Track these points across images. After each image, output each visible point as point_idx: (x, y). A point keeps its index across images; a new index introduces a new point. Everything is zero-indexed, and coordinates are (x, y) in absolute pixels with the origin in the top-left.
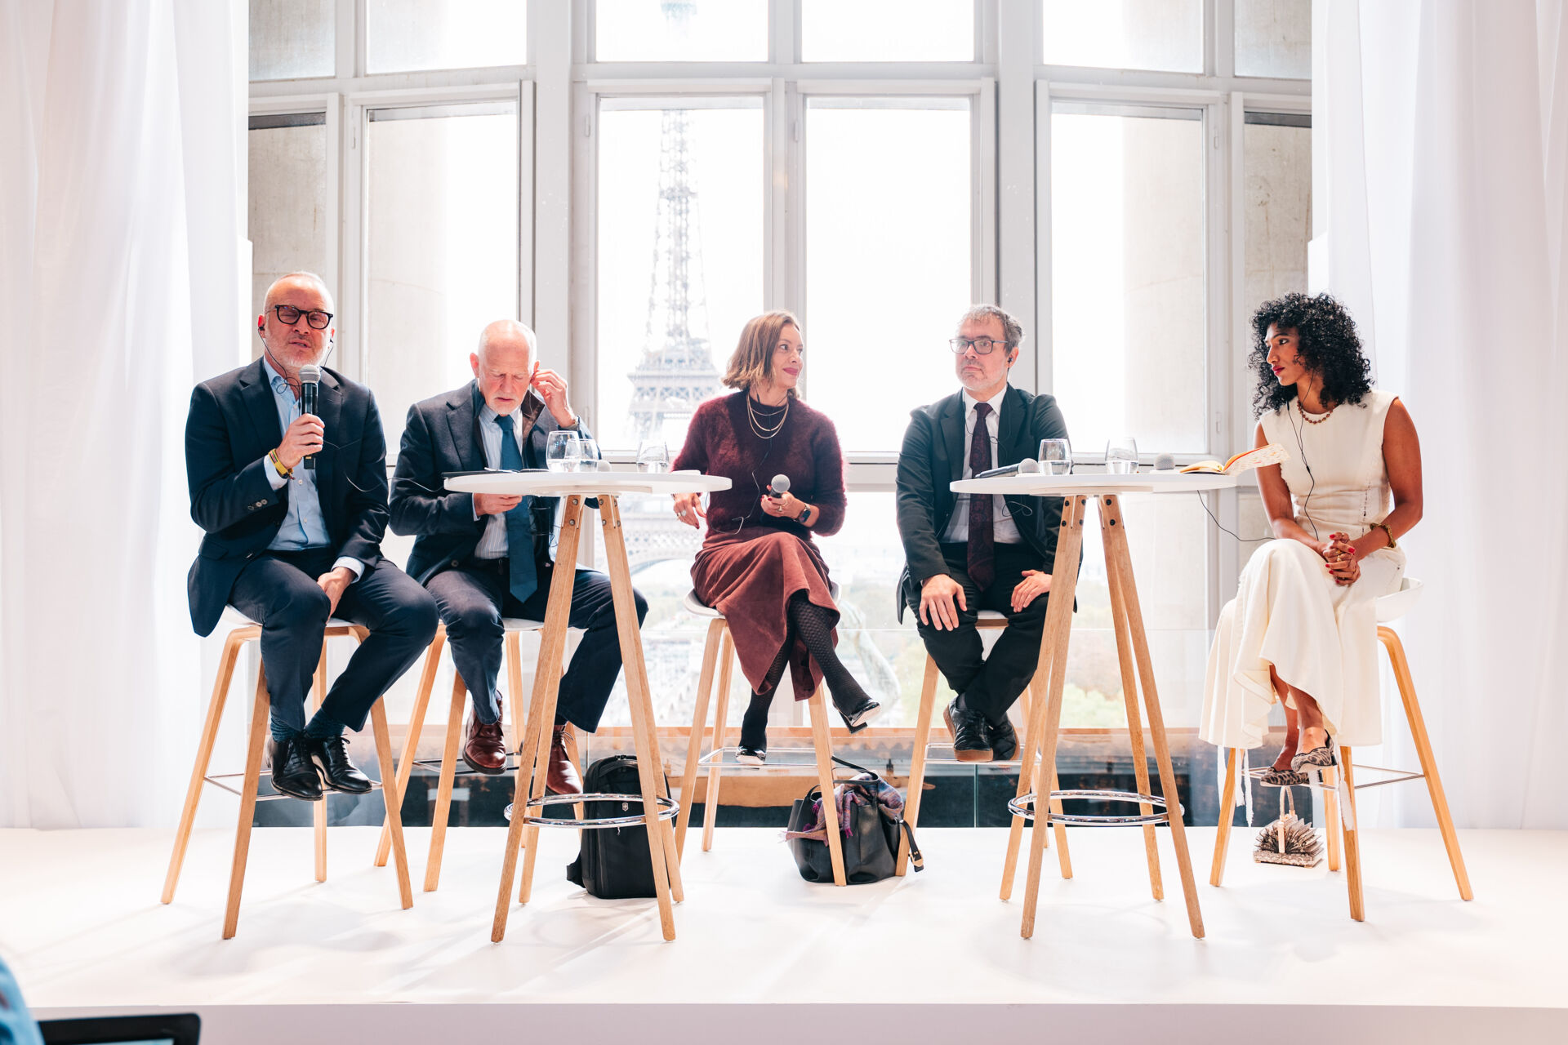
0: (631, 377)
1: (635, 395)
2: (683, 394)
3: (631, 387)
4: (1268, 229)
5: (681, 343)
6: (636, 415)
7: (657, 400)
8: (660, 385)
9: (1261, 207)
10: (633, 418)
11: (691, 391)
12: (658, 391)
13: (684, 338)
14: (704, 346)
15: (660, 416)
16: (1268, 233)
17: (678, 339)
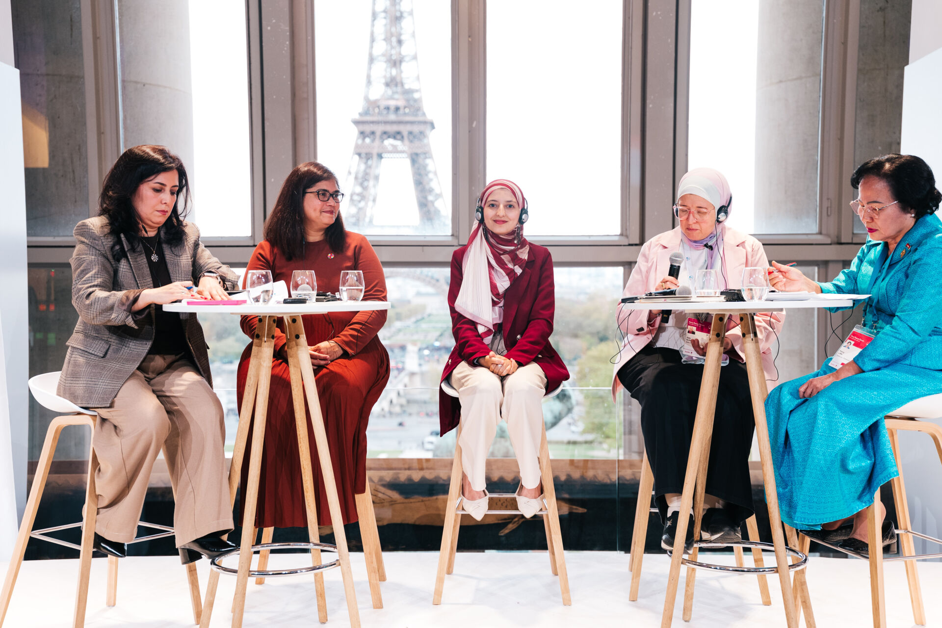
0: (357, 123)
1: (358, 138)
2: (399, 137)
3: (354, 131)
4: (884, 32)
5: (397, 93)
6: (359, 155)
7: (377, 142)
8: (379, 129)
9: (880, 12)
10: (357, 157)
11: (405, 134)
12: (378, 134)
13: (399, 89)
14: (416, 96)
15: (380, 156)
16: (885, 36)
17: (394, 89)
